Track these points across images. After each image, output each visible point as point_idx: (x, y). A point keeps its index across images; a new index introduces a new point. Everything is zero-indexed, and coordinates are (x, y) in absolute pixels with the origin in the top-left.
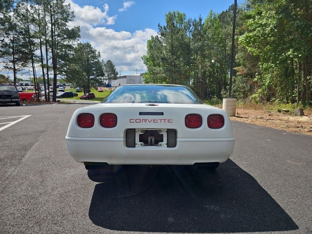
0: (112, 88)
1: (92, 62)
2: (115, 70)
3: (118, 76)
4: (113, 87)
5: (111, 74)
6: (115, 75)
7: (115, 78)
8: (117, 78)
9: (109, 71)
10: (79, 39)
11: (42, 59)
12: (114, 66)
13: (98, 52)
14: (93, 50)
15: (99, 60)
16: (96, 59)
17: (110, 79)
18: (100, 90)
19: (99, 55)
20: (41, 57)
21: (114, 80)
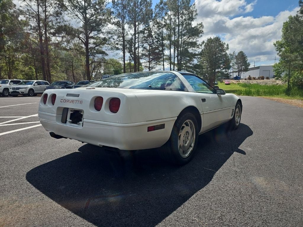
0: (240, 80)
1: (219, 55)
2: (246, 61)
3: (249, 68)
4: (242, 79)
5: (242, 66)
6: (245, 67)
7: (246, 70)
8: (248, 70)
9: (240, 63)
10: (202, 34)
11: (170, 57)
12: (246, 57)
13: (226, 44)
14: (222, 43)
15: (226, 53)
16: (224, 52)
17: (240, 71)
18: (227, 83)
19: (228, 48)
20: (169, 56)
21: (244, 72)
